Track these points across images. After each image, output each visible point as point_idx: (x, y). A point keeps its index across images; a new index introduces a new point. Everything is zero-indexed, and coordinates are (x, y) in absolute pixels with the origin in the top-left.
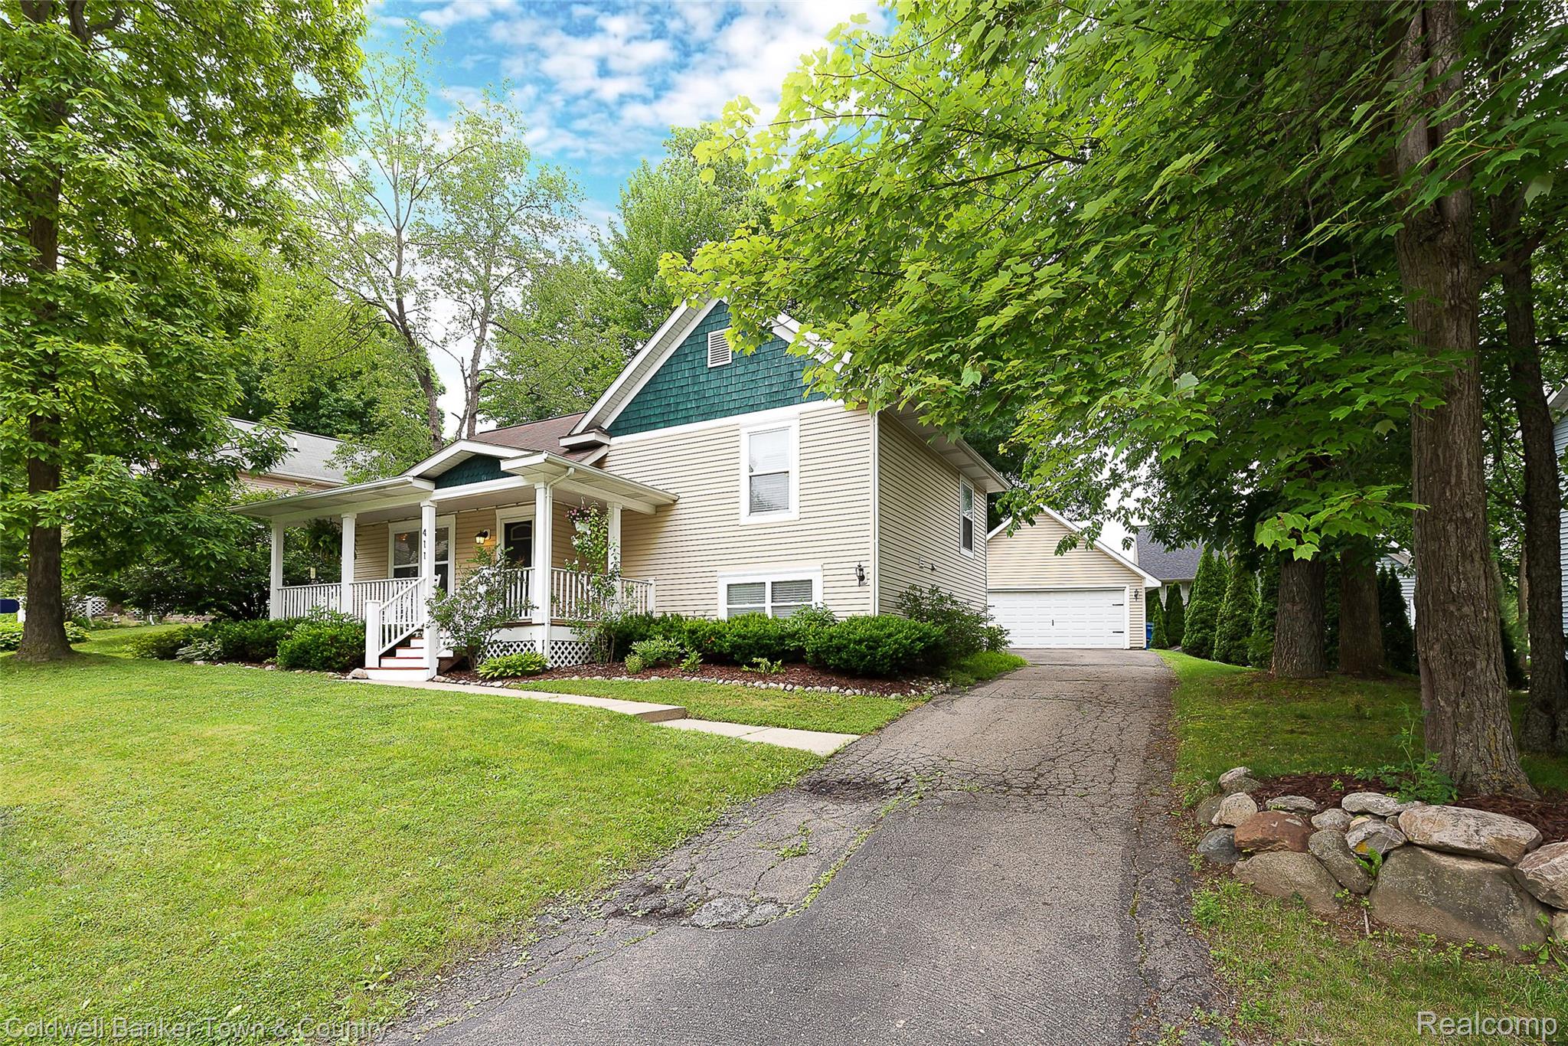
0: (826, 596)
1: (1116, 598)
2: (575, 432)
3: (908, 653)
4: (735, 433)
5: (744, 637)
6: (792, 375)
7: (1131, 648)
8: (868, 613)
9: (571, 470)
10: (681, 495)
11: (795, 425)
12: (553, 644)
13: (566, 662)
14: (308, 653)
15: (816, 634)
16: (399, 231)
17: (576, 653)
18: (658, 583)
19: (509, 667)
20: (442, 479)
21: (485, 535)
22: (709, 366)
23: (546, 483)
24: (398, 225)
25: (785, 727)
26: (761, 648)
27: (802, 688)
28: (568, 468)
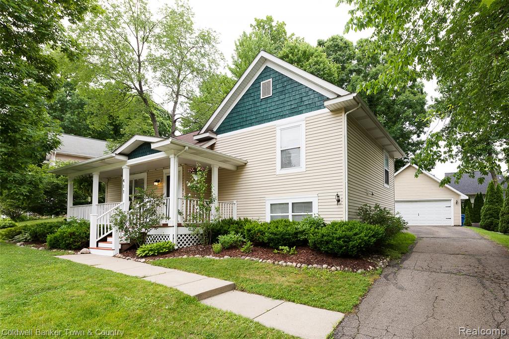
0: (320, 210)
1: (447, 204)
2: (201, 133)
3: (367, 244)
4: (273, 130)
5: (275, 234)
6: (302, 99)
7: (455, 226)
8: (342, 219)
9: (187, 148)
10: (248, 161)
11: (303, 124)
12: (179, 236)
13: (187, 245)
14: (58, 241)
15: (314, 233)
16: (139, 56)
17: (193, 240)
18: (238, 203)
19: (151, 250)
20: (130, 155)
21: (158, 181)
22: (262, 98)
23: (175, 155)
24: (139, 53)
25: (294, 301)
26: (285, 239)
27: (306, 266)
28: (185, 147)
